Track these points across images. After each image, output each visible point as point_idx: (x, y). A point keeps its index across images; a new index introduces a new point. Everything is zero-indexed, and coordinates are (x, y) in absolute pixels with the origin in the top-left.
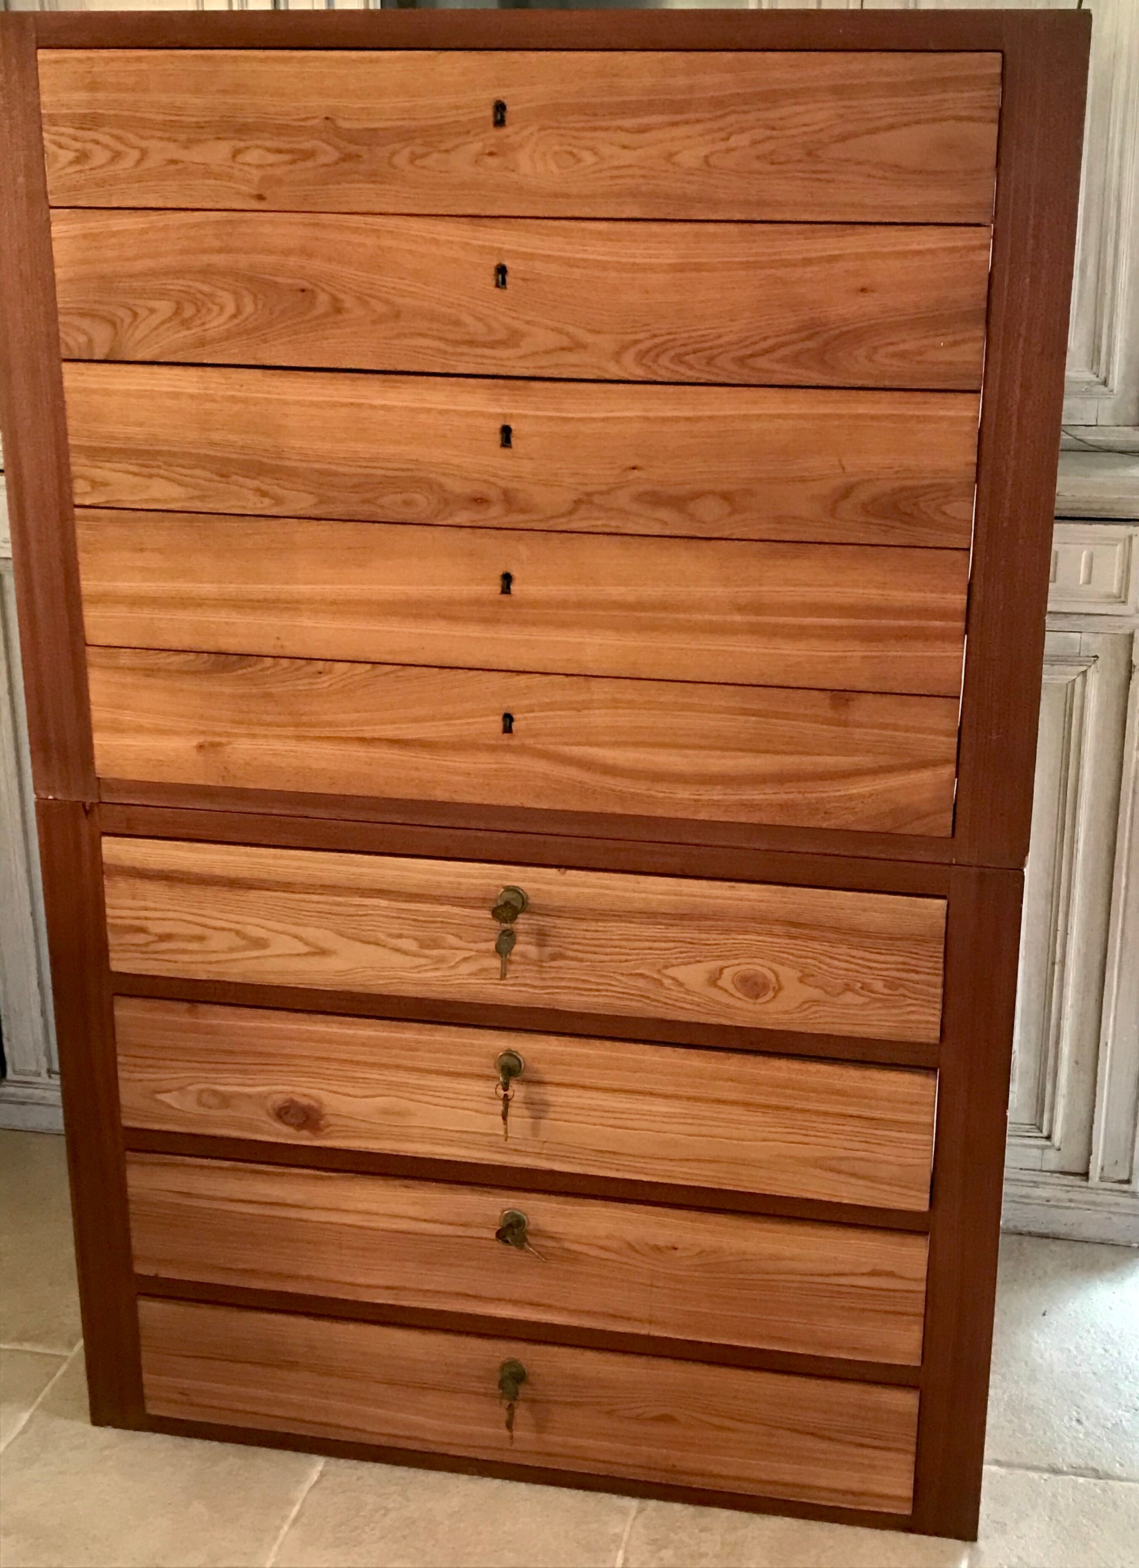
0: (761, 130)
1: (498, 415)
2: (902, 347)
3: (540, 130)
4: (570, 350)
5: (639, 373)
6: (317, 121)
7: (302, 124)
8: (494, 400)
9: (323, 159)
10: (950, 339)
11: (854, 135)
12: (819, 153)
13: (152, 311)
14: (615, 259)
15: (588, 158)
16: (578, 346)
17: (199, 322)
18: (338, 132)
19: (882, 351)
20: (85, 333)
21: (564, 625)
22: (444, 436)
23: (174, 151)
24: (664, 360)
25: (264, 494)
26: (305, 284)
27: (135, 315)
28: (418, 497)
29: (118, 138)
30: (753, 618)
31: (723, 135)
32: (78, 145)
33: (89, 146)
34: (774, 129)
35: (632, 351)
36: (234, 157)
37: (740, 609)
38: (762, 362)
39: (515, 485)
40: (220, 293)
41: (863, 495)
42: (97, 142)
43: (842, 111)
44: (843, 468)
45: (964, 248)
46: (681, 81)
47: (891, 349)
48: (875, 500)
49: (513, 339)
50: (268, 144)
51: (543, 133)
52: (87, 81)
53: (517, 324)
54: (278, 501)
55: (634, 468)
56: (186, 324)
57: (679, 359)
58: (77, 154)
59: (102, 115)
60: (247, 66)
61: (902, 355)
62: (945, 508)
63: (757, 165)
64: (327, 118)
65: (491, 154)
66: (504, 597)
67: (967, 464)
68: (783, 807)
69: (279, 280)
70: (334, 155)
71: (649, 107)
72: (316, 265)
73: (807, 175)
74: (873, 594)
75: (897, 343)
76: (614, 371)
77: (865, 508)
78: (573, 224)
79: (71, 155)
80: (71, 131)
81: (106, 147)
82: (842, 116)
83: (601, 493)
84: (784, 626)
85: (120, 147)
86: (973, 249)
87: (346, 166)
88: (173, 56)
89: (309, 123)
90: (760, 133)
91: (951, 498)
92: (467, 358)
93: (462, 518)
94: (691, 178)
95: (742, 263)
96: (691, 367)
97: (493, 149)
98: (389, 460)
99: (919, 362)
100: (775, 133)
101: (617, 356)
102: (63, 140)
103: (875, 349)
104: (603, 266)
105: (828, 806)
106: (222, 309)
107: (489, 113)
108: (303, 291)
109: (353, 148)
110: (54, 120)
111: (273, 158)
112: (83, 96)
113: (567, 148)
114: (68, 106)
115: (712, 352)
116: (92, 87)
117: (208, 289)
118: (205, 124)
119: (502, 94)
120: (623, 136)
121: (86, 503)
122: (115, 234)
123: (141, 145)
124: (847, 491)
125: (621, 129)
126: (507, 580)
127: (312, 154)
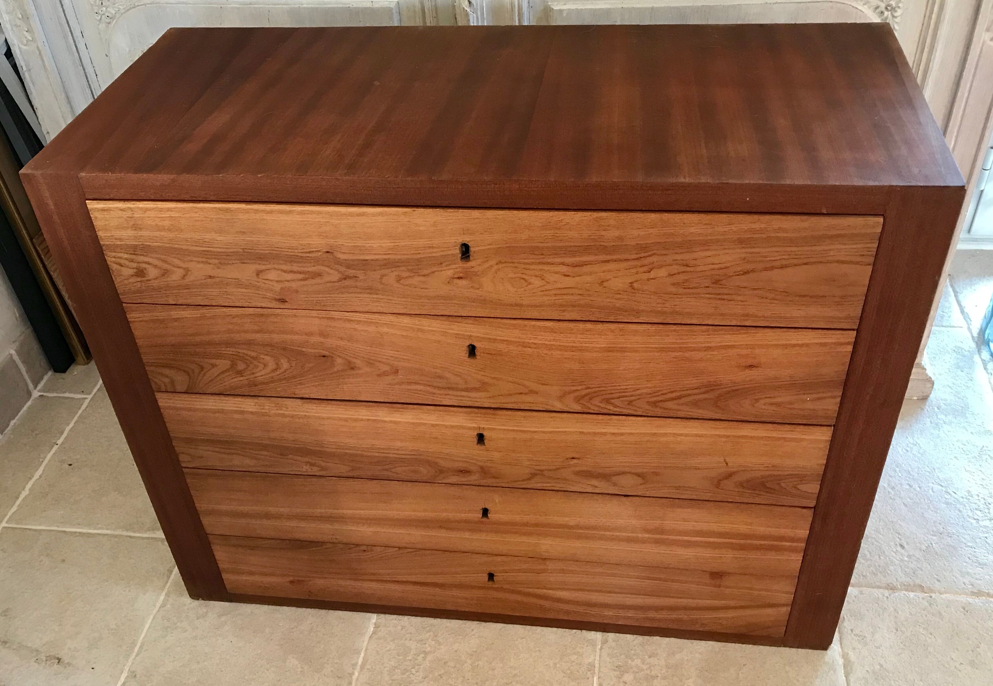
0: (676, 267)
1: (474, 428)
2: (779, 400)
3: (497, 264)
4: (526, 394)
5: (577, 407)
6: (320, 253)
7: (308, 255)
8: (470, 420)
9: (329, 278)
10: (815, 396)
11: (753, 271)
12: (723, 282)
13: (214, 366)
14: (558, 343)
15: (537, 282)
16: (532, 392)
17: (249, 373)
18: (338, 262)
19: (762, 402)
20: (167, 377)
21: (526, 534)
22: (437, 438)
23: (209, 270)
24: (596, 401)
25: (312, 465)
26: (326, 353)
27: (202, 368)
28: (422, 469)
29: (165, 261)
30: (658, 536)
31: (645, 269)
32: (135, 265)
33: (144, 266)
34: (687, 266)
35: (572, 396)
36: (258, 275)
37: (649, 531)
38: (670, 405)
39: (489, 464)
40: (262, 356)
41: (740, 478)
42: (149, 263)
43: (743, 256)
44: (727, 464)
45: (835, 343)
46: (614, 233)
47: (768, 400)
48: (748, 481)
49: (483, 387)
50: (284, 267)
51: (500, 266)
52: (131, 223)
53: (487, 380)
54: (323, 469)
55: (573, 458)
56: (240, 373)
57: (608, 401)
58: (135, 270)
59: (149, 246)
60: (258, 216)
61: (778, 404)
62: (799, 487)
63: (673, 289)
64: (328, 252)
65: (460, 278)
66: (485, 519)
67: (818, 465)
68: (673, 621)
69: (304, 349)
70: (336, 276)
71: (586, 249)
72: (331, 342)
73: (711, 296)
74: (743, 528)
75: (774, 397)
76: (558, 406)
77: (741, 485)
78: (526, 322)
79: (131, 272)
80: (126, 256)
81: (156, 266)
82: (744, 259)
83: (550, 470)
84: (679, 540)
85: (166, 266)
86: (841, 344)
87: (347, 283)
88: (196, 208)
89: (312, 255)
90: (675, 269)
91: (804, 482)
92: (449, 397)
93: (454, 479)
94: (619, 296)
95: (656, 348)
96: (616, 406)
97: (461, 275)
98: (398, 450)
99: (790, 409)
100: (688, 269)
101: (561, 398)
102: (122, 261)
103: (757, 400)
104: (550, 348)
105: (704, 622)
106: (265, 365)
107: (457, 251)
108: (324, 356)
109: (351, 272)
110: (114, 248)
111: (289, 277)
112: (130, 233)
113: (520, 275)
114: (120, 239)
115: (633, 398)
116: (136, 227)
117: (253, 354)
118: (230, 254)
119: (466, 239)
120: (564, 269)
121: (191, 466)
122: (176, 320)
123: (184, 265)
124: (730, 475)
125: (563, 264)
126: (485, 512)
127: (319, 275)
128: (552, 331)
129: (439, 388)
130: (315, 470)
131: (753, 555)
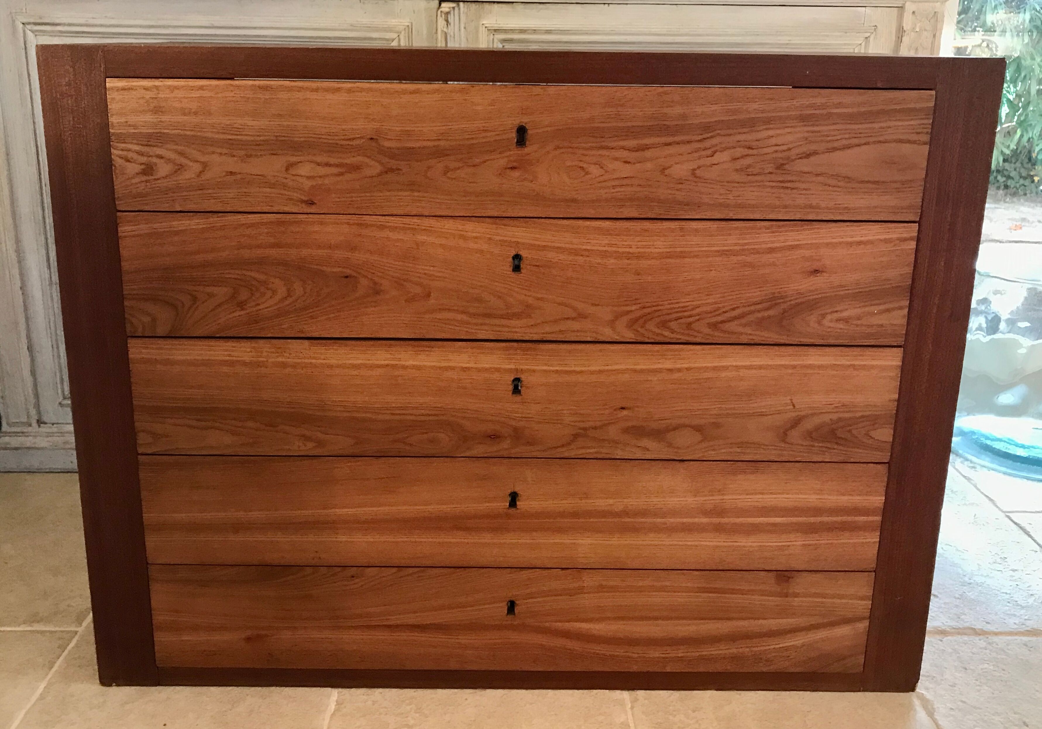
0: (741, 149)
1: (510, 371)
2: (845, 314)
3: (555, 149)
4: (573, 319)
5: (630, 335)
6: (363, 140)
7: (349, 142)
8: (508, 359)
9: (368, 172)
10: (882, 307)
11: (815, 153)
12: (786, 167)
13: (211, 295)
14: (614, 249)
15: (595, 171)
16: (582, 316)
17: (253, 304)
18: (382, 151)
19: (829, 317)
20: (149, 314)
21: (560, 530)
22: (465, 388)
23: (232, 164)
24: (651, 326)
25: (307, 438)
26: (348, 272)
27: (195, 299)
28: (442, 436)
29: (181, 154)
30: (716, 520)
31: (709, 152)
32: (144, 159)
33: (154, 160)
34: (750, 148)
35: (625, 319)
36: (287, 169)
37: (706, 513)
38: (732, 326)
39: (523, 423)
40: (272, 280)
41: (808, 425)
42: (161, 157)
43: (806, 135)
44: (794, 406)
45: (898, 239)
46: (678, 110)
47: (836, 316)
48: (817, 428)
49: (526, 312)
50: (319, 159)
51: (558, 151)
52: (152, 105)
53: (530, 300)
54: (320, 443)
55: (623, 408)
56: (241, 305)
57: (664, 324)
58: (143, 167)
59: (167, 134)
60: (300, 95)
61: (846, 320)
62: (872, 434)
63: (736, 177)
64: (372, 139)
65: (513, 168)
66: (512, 511)
67: (890, 401)
68: (734, 658)
69: (324, 268)
70: (378, 168)
71: (649, 131)
72: (359, 257)
73: (774, 184)
74: (812, 499)
75: (841, 311)
76: (608, 334)
77: (810, 435)
78: (580, 222)
79: (138, 168)
80: (137, 148)
81: (169, 160)
82: (806, 139)
83: (595, 428)
84: (742, 524)
85: (181, 160)
86: (905, 240)
87: (388, 177)
88: (232, 85)
89: (354, 143)
90: (739, 151)
91: (877, 426)
92: (486, 327)
93: (479, 450)
94: (680, 186)
95: (718, 251)
96: (673, 332)
97: (515, 164)
98: (416, 408)
99: (857, 325)
100: (751, 152)
101: (612, 324)
102: (130, 155)
103: (823, 316)
104: (604, 255)
105: (769, 656)
106: (274, 292)
107: (513, 135)
108: (347, 277)
109: (393, 163)
110: (122, 138)
111: (322, 171)
112: (149, 118)
113: (576, 163)
114: (135, 127)
115: (691, 319)
116: (157, 110)
117: (262, 277)
118: (261, 143)
119: (524, 120)
120: (625, 154)
121: (149, 452)
122: (177, 233)
123: (203, 159)
124: (796, 422)
125: (623, 148)
126: (514, 498)
127: (356, 168)
128: (607, 233)
129: (474, 315)
130: (308, 448)
131: (824, 540)
